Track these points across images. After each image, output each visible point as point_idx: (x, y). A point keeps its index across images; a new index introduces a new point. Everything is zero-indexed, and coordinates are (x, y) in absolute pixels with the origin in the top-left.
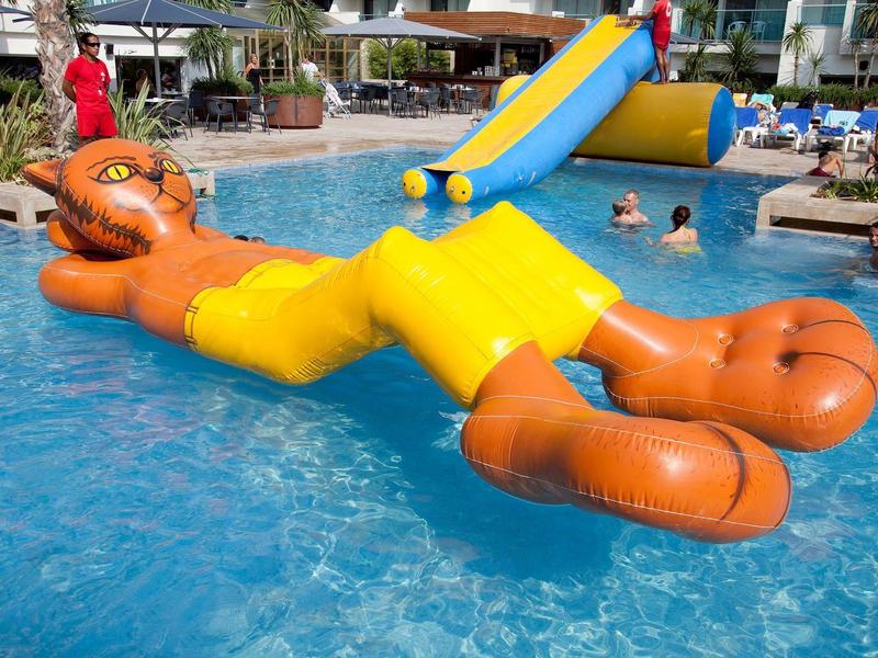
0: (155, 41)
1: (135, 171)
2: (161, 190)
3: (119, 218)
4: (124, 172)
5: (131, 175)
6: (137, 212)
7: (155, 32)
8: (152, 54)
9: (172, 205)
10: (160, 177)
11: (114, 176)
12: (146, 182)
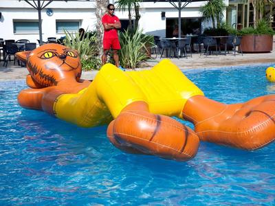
0: (180, 9)
1: (55, 54)
2: (64, 62)
3: (47, 72)
4: (51, 54)
5: (53, 56)
6: (53, 70)
7: (180, 5)
8: (178, 16)
9: (68, 68)
10: (65, 57)
11: (46, 56)
12: (58, 59)
